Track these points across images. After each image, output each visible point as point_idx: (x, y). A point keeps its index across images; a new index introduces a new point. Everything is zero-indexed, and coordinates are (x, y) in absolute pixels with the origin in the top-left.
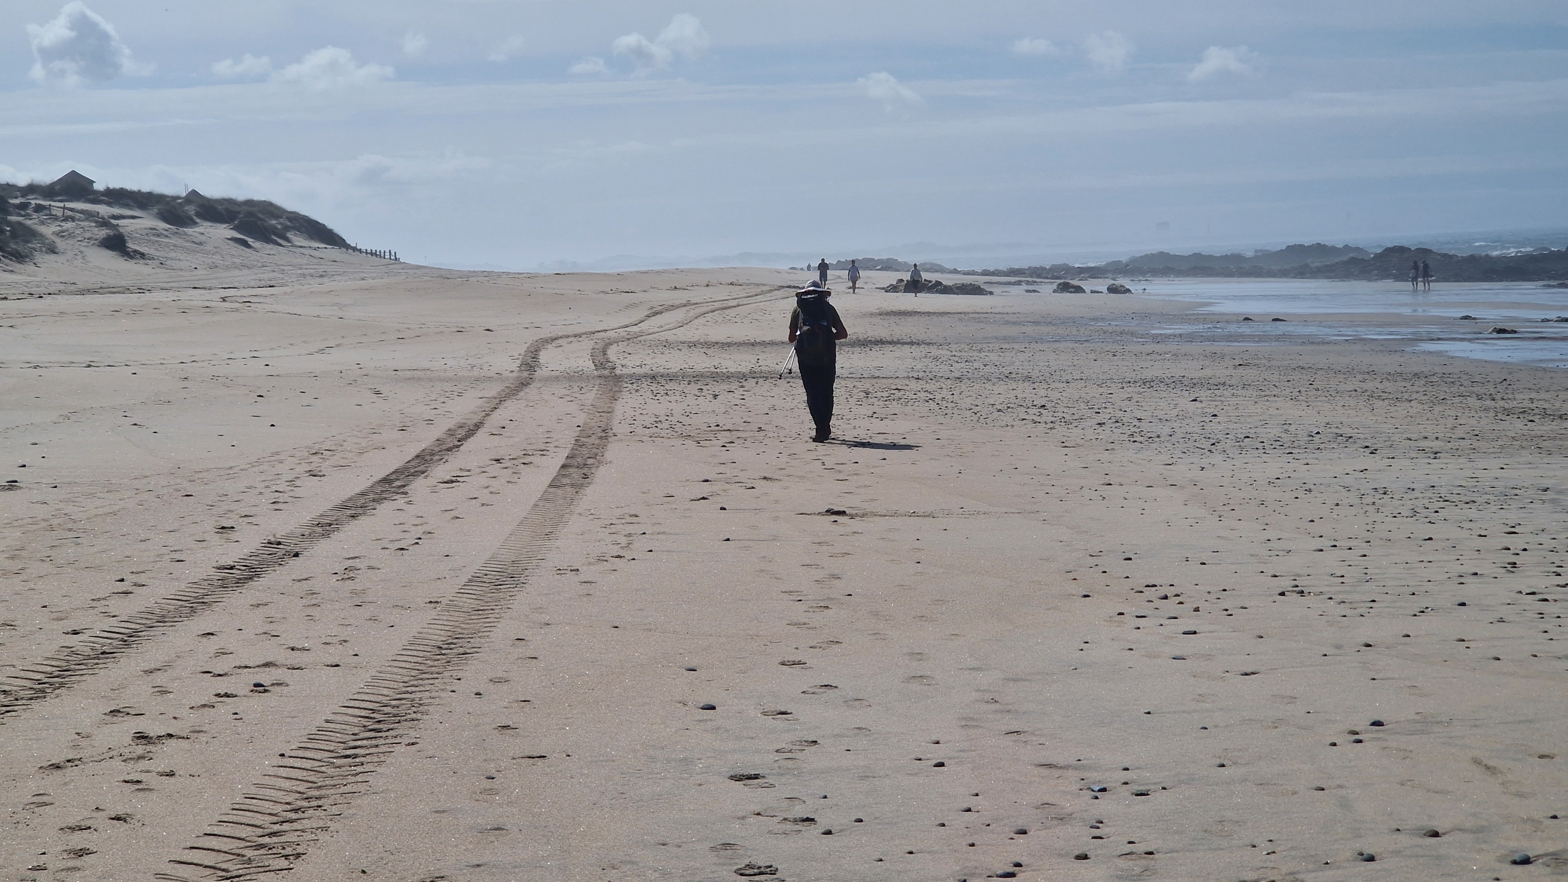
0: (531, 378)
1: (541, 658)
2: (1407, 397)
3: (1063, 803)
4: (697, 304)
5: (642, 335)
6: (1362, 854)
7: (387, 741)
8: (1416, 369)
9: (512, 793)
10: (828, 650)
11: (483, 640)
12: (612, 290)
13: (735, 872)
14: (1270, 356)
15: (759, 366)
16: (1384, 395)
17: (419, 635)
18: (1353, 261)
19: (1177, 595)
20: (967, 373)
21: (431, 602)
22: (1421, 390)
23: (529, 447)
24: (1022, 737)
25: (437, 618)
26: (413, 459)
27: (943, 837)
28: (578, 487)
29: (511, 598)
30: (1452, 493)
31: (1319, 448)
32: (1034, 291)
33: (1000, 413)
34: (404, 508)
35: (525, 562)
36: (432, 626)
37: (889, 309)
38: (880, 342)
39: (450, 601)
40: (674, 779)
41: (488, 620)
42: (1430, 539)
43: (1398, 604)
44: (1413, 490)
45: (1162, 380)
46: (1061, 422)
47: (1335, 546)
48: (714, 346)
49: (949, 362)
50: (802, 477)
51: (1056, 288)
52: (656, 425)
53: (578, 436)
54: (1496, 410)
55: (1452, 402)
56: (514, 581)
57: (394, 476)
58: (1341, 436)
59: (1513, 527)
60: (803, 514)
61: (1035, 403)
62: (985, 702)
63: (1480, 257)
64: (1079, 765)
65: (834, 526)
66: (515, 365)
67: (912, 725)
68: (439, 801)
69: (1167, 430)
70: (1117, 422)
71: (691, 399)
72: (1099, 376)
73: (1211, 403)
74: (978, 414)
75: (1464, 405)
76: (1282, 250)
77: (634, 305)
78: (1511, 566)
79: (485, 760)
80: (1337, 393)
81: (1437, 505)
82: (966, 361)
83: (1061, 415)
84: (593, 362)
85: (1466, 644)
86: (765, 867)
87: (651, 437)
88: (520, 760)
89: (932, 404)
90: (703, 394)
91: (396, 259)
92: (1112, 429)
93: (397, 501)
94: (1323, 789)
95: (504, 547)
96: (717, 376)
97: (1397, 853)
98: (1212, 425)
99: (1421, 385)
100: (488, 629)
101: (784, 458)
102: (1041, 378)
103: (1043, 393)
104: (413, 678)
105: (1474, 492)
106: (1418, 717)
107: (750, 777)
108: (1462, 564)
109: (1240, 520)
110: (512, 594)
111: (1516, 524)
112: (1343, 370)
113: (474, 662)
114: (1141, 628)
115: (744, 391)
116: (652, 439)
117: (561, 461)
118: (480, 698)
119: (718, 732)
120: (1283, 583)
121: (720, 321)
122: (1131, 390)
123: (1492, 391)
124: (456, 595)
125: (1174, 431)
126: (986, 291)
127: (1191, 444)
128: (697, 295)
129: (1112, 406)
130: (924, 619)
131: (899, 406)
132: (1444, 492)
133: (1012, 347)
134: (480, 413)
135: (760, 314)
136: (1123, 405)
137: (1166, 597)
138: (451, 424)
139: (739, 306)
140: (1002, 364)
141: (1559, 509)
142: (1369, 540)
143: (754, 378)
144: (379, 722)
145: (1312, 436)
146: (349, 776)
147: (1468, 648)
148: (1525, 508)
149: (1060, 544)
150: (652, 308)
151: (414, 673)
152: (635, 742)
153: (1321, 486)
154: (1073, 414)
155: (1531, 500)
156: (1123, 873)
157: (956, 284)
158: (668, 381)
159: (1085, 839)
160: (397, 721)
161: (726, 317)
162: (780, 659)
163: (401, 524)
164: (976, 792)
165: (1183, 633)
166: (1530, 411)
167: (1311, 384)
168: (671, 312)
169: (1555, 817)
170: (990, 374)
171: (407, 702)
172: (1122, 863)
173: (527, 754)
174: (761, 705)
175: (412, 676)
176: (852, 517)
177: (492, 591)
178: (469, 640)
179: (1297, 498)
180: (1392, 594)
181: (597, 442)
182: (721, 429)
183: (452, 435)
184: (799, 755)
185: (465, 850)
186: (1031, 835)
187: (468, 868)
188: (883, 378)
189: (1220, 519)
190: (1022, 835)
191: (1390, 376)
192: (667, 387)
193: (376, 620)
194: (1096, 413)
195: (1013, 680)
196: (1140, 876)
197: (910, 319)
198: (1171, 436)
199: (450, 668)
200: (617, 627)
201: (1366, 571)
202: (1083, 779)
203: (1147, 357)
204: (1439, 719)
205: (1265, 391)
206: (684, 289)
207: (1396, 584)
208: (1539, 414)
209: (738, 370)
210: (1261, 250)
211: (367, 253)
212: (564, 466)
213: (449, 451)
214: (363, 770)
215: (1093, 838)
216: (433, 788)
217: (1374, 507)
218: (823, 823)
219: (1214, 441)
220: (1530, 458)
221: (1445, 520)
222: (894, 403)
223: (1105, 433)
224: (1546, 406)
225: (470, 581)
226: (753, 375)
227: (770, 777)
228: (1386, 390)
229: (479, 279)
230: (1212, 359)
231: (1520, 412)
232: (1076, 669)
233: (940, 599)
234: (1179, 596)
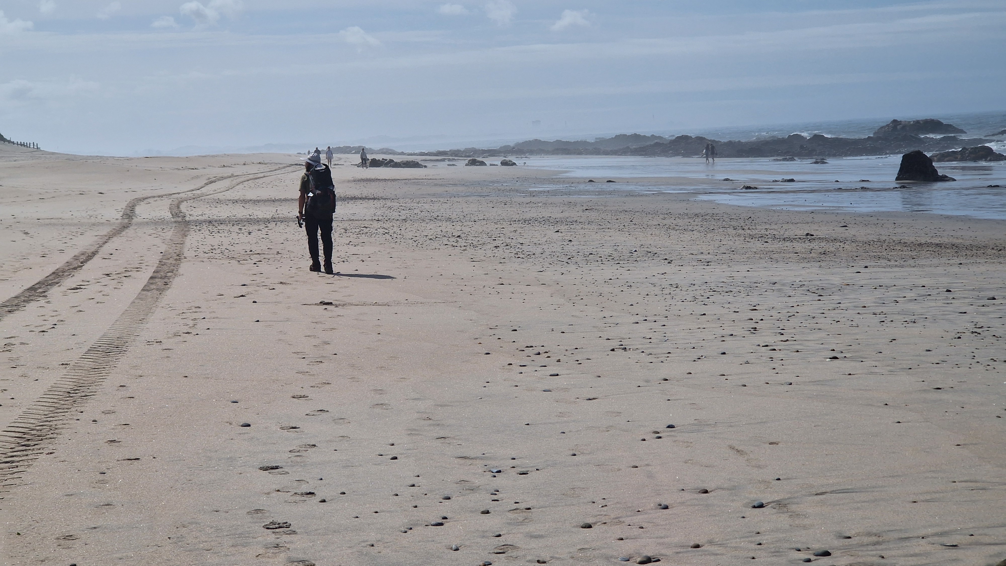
0: (130, 224)
1: (136, 397)
2: (690, 229)
3: (473, 480)
4: (238, 176)
5: (203, 196)
6: (661, 505)
7: (34, 452)
8: (697, 212)
9: (117, 482)
10: (322, 389)
11: (98, 387)
12: (182, 168)
13: (263, 527)
14: (606, 204)
15: (278, 214)
16: (677, 228)
17: (55, 385)
18: (657, 144)
19: (546, 352)
20: (410, 217)
21: (63, 364)
22: (700, 224)
23: (129, 266)
24: (447, 441)
25: (67, 374)
26: (50, 275)
27: (397, 503)
28: (161, 291)
29: (117, 361)
30: (718, 287)
31: (636, 260)
32: (453, 165)
33: (431, 241)
34: (45, 306)
35: (125, 338)
36: (64, 379)
37: (360, 178)
38: (354, 198)
39: (76, 363)
40: (223, 470)
41: (101, 375)
42: (704, 314)
43: (684, 355)
44: (694, 285)
45: (536, 219)
46: (470, 246)
47: (646, 320)
48: (248, 202)
49: (398, 210)
50: (304, 282)
51: (467, 163)
52: (212, 251)
53: (161, 259)
54: (745, 235)
55: (718, 231)
56: (118, 349)
57: (38, 286)
58: (650, 252)
59: (755, 306)
60: (305, 304)
61: (454, 235)
62: (423, 419)
63: (735, 142)
64: (483, 457)
65: (325, 311)
66: (119, 216)
67: (377, 434)
68: (69, 488)
69: (539, 250)
70: (507, 245)
71: (234, 235)
72: (495, 217)
73: (568, 233)
74: (417, 242)
75: (725, 233)
76: (612, 138)
77: (197, 177)
78: (753, 330)
79: (99, 462)
80: (648, 226)
81: (708, 294)
82: (409, 209)
83: (470, 242)
84: (171, 213)
85: (726, 377)
86: (283, 523)
87: (209, 259)
88: (122, 461)
89: (387, 236)
90: (242, 232)
91: (38, 148)
92: (503, 250)
93: (39, 302)
94: (637, 467)
95: (112, 329)
96: (251, 221)
97: (682, 503)
98: (569, 247)
99: (699, 221)
100: (101, 380)
101: (293, 271)
102: (458, 219)
103: (459, 228)
104: (51, 412)
105: (731, 285)
106: (696, 422)
107: (272, 468)
108: (724, 329)
109: (586, 305)
110: (117, 358)
111: (757, 305)
112: (651, 213)
113: (92, 401)
114: (523, 373)
115: (268, 230)
116: (209, 260)
117: (150, 274)
118: (96, 423)
119: (252, 441)
120: (613, 344)
121: (253, 186)
122: (515, 226)
123: (742, 224)
124: (80, 359)
125: (544, 251)
126: (422, 165)
127: (555, 258)
128: (237, 170)
129: (504, 236)
130: (383, 368)
131: (367, 237)
132: (713, 286)
133: (439, 200)
134: (95, 245)
135: (279, 182)
136: (511, 235)
137: (539, 354)
138: (76, 252)
139: (264, 177)
140: (432, 211)
141: (783, 295)
142: (666, 316)
143: (274, 222)
144: (28, 440)
145: (632, 253)
146: (9, 475)
147: (727, 379)
148: (762, 294)
149: (471, 321)
150: (209, 179)
151: (51, 409)
152: (198, 448)
153: (638, 284)
154: (479, 241)
155: (765, 290)
156: (511, 521)
157: (403, 161)
158: (220, 224)
159: (487, 501)
160: (40, 439)
161: (257, 184)
162: (292, 395)
163: (42, 316)
164: (417, 474)
165: (550, 376)
166: (765, 236)
167: (631, 221)
168: (222, 181)
169: (779, 479)
170: (425, 217)
171: (47, 428)
172: (511, 515)
173: (127, 457)
174: (279, 423)
175: (50, 411)
176: (337, 306)
177: (104, 356)
178: (88, 387)
179: (622, 291)
180: (680, 348)
181: (174, 262)
182: (254, 253)
183: (77, 259)
184: (304, 454)
185: (86, 518)
186: (453, 500)
187: (88, 530)
188: (356, 220)
189: (574, 305)
190: (447, 500)
191: (680, 216)
192: (219, 228)
193: (26, 376)
194: (493, 240)
195: (441, 406)
196: (522, 522)
197: (373, 183)
198: (542, 253)
199: (76, 405)
200: (186, 377)
201: (665, 335)
202: (486, 466)
203: (527, 205)
204: (709, 423)
205: (602, 226)
206: (229, 167)
207: (683, 342)
208: (771, 238)
209: (264, 217)
210: (600, 138)
211: (18, 144)
212: (152, 278)
213: (75, 269)
214: (17, 471)
215: (493, 501)
216: (64, 480)
217: (670, 296)
218: (320, 495)
219: (570, 257)
220: (766, 265)
221: (713, 303)
222: (363, 235)
223: (499, 253)
224: (775, 233)
225: (89, 350)
226: (274, 220)
227: (286, 467)
228: (678, 224)
229: (94, 161)
230: (568, 206)
231: (759, 237)
232: (481, 398)
233: (394, 356)
234: (547, 352)
